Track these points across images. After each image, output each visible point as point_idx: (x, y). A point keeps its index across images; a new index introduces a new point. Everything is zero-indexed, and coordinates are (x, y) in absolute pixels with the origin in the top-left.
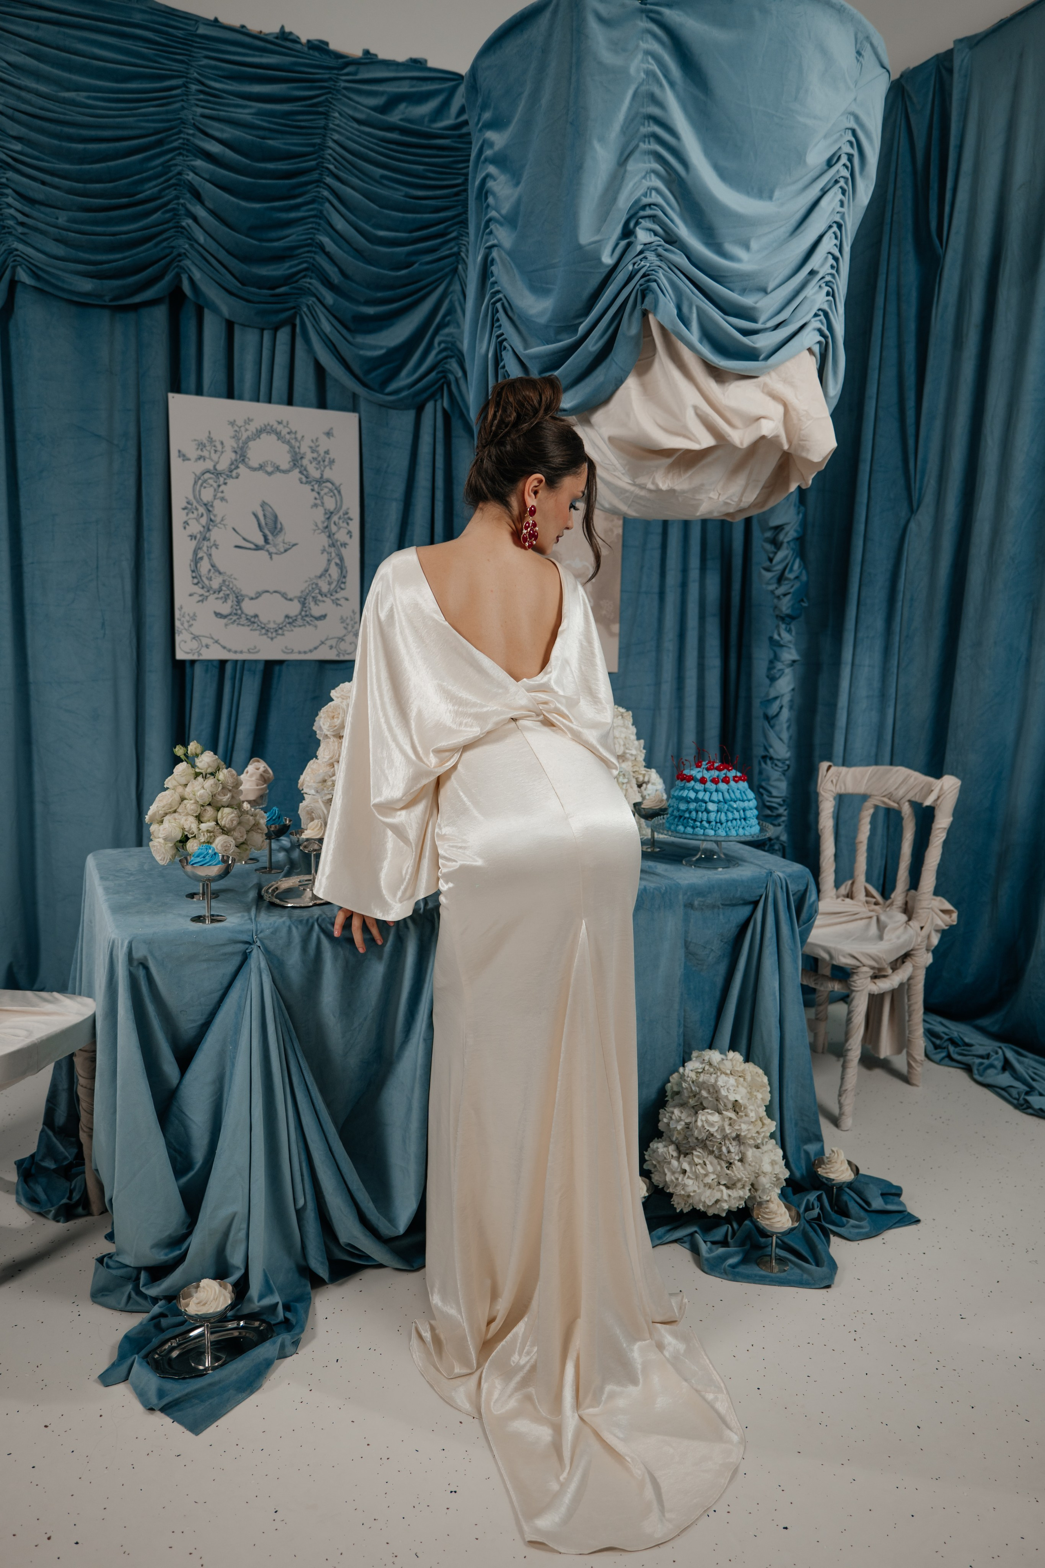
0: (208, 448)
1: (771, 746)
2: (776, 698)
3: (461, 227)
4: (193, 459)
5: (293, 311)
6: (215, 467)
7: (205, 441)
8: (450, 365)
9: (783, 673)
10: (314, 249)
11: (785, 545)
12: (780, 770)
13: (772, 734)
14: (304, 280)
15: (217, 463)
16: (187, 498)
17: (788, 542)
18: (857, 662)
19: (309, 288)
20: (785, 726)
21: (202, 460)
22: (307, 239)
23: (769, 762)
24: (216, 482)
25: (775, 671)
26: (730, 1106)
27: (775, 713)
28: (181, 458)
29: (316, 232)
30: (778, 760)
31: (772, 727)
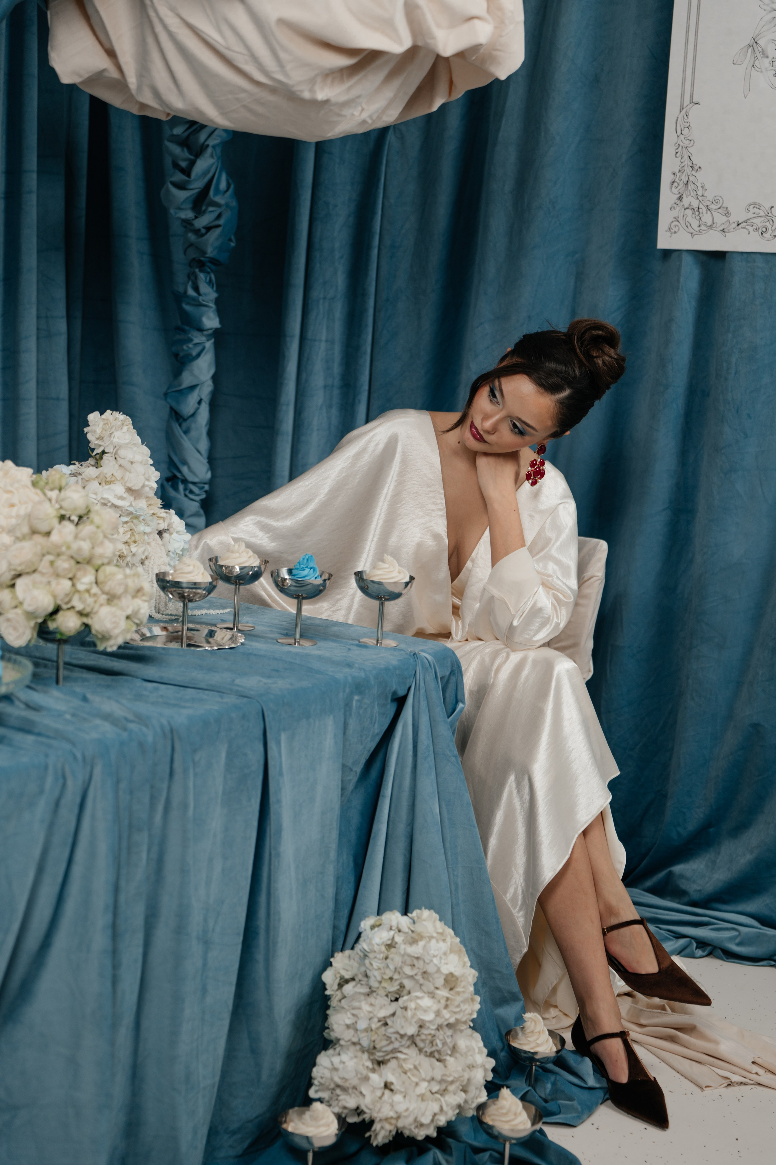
1: (185, 463)
2: (193, 388)
9: (204, 348)
11: (209, 150)
12: (197, 498)
13: (186, 443)
17: (214, 147)
18: (310, 335)
20: (204, 431)
23: (181, 487)
25: (191, 346)
26: (440, 982)
27: (192, 412)
30: (194, 483)
31: (186, 432)
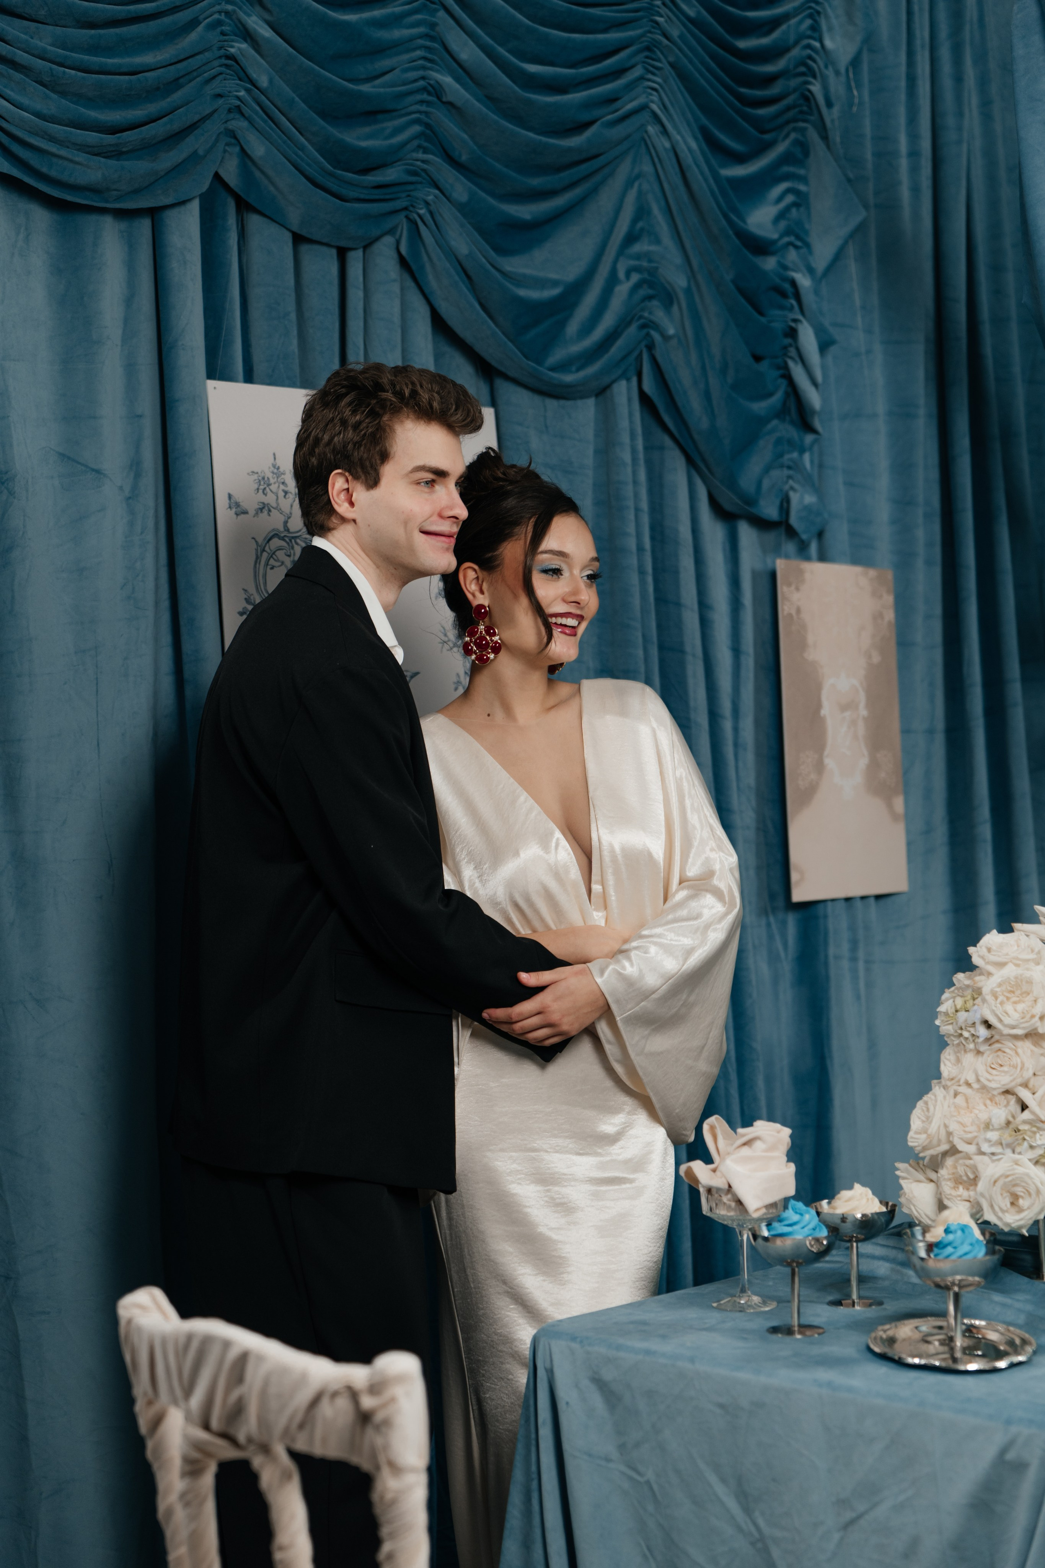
0: (274, 487)
3: (647, 57)
4: (252, 512)
5: (404, 213)
6: (286, 523)
7: (269, 475)
8: (650, 313)
10: (425, 96)
14: (415, 155)
15: (289, 518)
16: (245, 590)
19: (424, 170)
21: (265, 512)
22: (416, 81)
24: (289, 556)
28: (234, 510)
29: (429, 65)
